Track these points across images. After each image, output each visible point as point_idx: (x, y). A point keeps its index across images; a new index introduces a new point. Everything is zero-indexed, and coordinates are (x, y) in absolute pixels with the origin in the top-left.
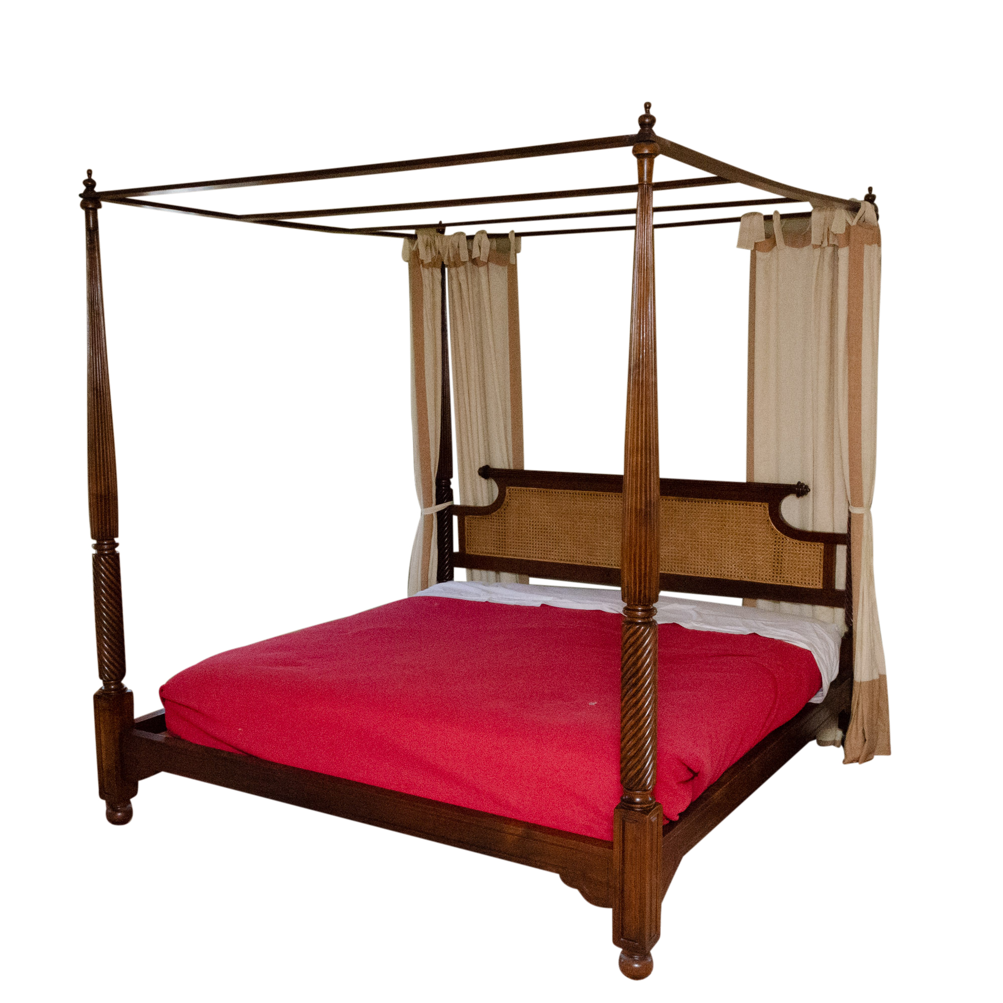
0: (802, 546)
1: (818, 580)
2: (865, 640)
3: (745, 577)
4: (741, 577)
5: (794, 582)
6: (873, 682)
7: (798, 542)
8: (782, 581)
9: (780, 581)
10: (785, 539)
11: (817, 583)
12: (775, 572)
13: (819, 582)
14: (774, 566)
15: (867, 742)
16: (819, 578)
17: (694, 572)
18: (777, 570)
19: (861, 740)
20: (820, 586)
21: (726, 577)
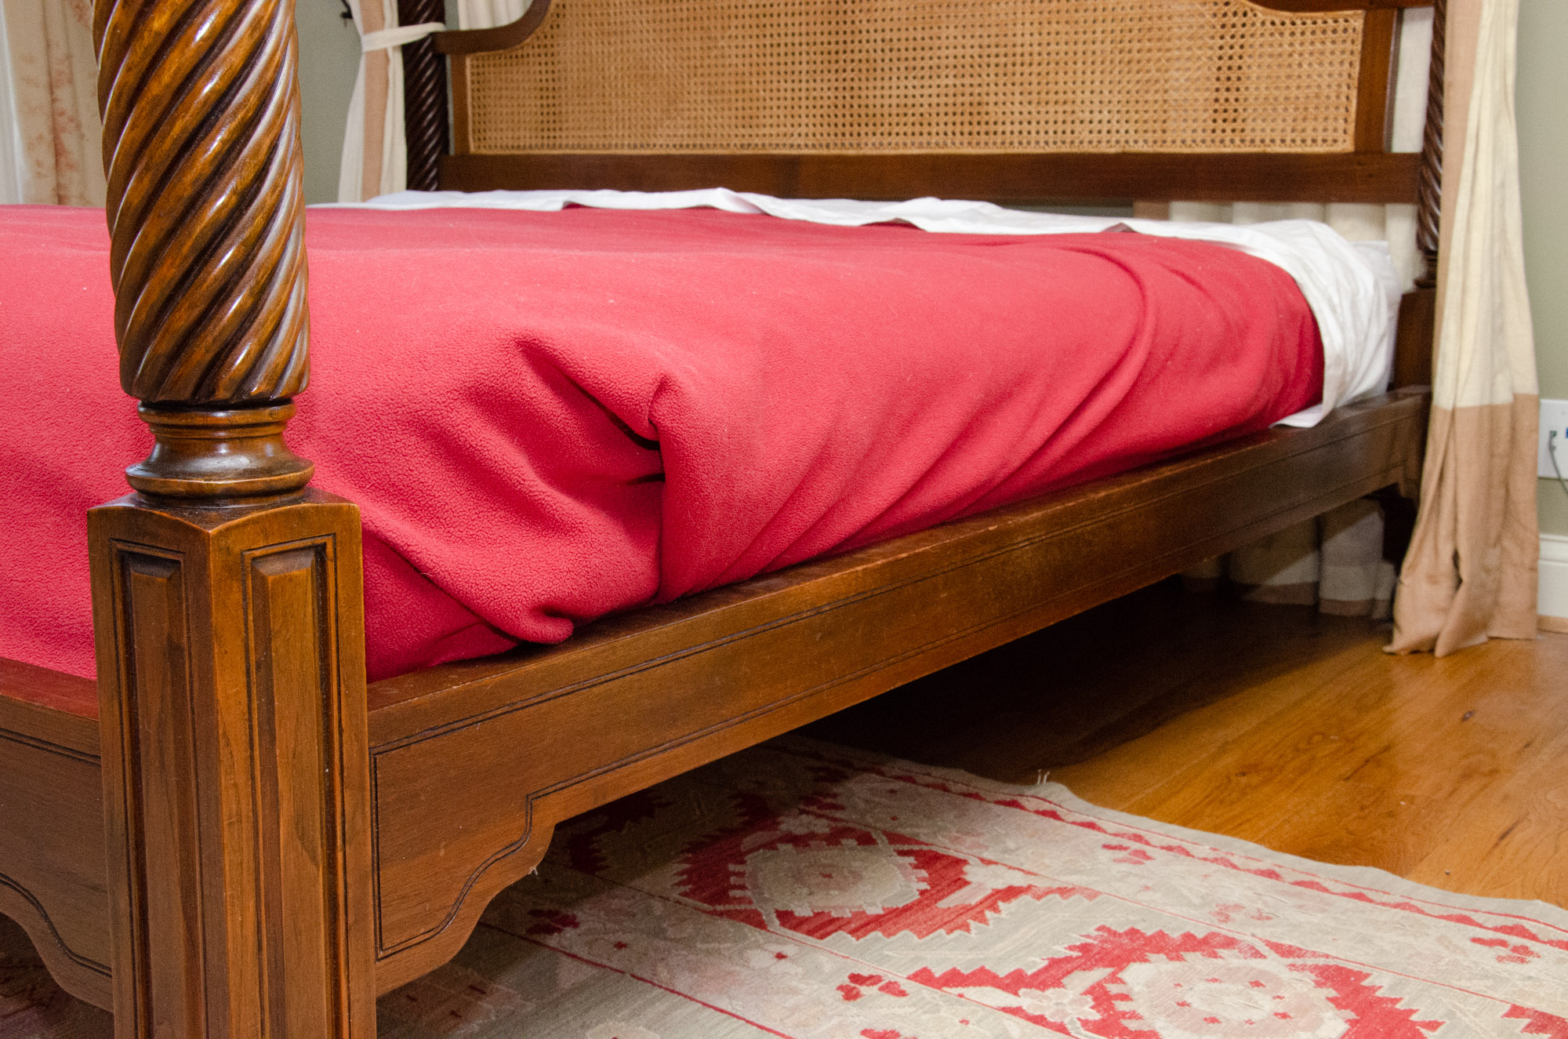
0: (1299, 27)
1: (1341, 124)
2: (1474, 282)
3: (1136, 142)
4: (1127, 142)
5: (1273, 141)
6: (1490, 412)
7: (1286, 15)
8: (1237, 142)
9: (1232, 141)
10: (1250, 14)
11: (1340, 135)
12: (1220, 117)
13: (1345, 132)
14: (1217, 100)
15: (1463, 588)
16: (1346, 121)
17: (1003, 143)
18: (1225, 111)
19: (1446, 584)
20: (1345, 145)
21: (1087, 149)
